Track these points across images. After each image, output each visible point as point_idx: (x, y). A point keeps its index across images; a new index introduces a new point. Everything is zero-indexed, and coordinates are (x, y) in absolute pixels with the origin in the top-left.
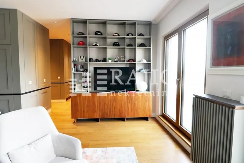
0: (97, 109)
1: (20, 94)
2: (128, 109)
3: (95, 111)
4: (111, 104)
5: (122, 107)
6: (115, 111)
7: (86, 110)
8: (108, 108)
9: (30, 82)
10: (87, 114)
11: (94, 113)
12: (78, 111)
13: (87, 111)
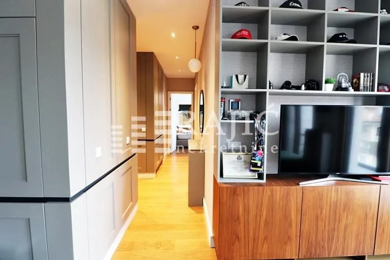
0: (294, 231)
1: (67, 200)
2: (383, 230)
3: (289, 238)
4: (335, 218)
5: (365, 225)
6: (344, 237)
7: (262, 236)
8: (327, 228)
9: (99, 152)
10: (265, 246)
11: (286, 243)
12: (238, 238)
13: (266, 238)
